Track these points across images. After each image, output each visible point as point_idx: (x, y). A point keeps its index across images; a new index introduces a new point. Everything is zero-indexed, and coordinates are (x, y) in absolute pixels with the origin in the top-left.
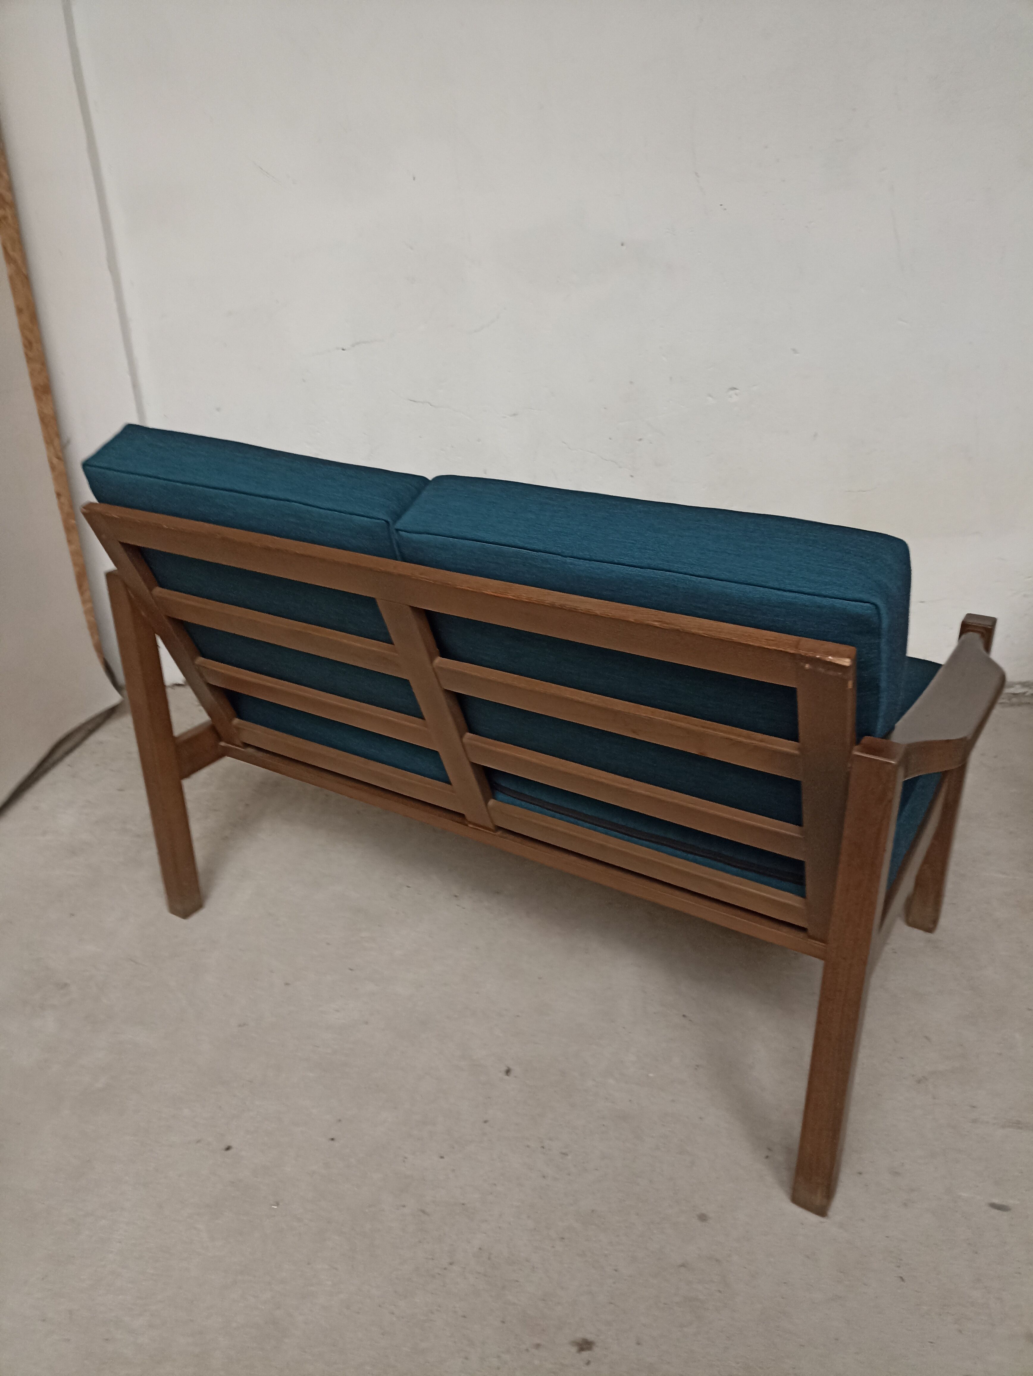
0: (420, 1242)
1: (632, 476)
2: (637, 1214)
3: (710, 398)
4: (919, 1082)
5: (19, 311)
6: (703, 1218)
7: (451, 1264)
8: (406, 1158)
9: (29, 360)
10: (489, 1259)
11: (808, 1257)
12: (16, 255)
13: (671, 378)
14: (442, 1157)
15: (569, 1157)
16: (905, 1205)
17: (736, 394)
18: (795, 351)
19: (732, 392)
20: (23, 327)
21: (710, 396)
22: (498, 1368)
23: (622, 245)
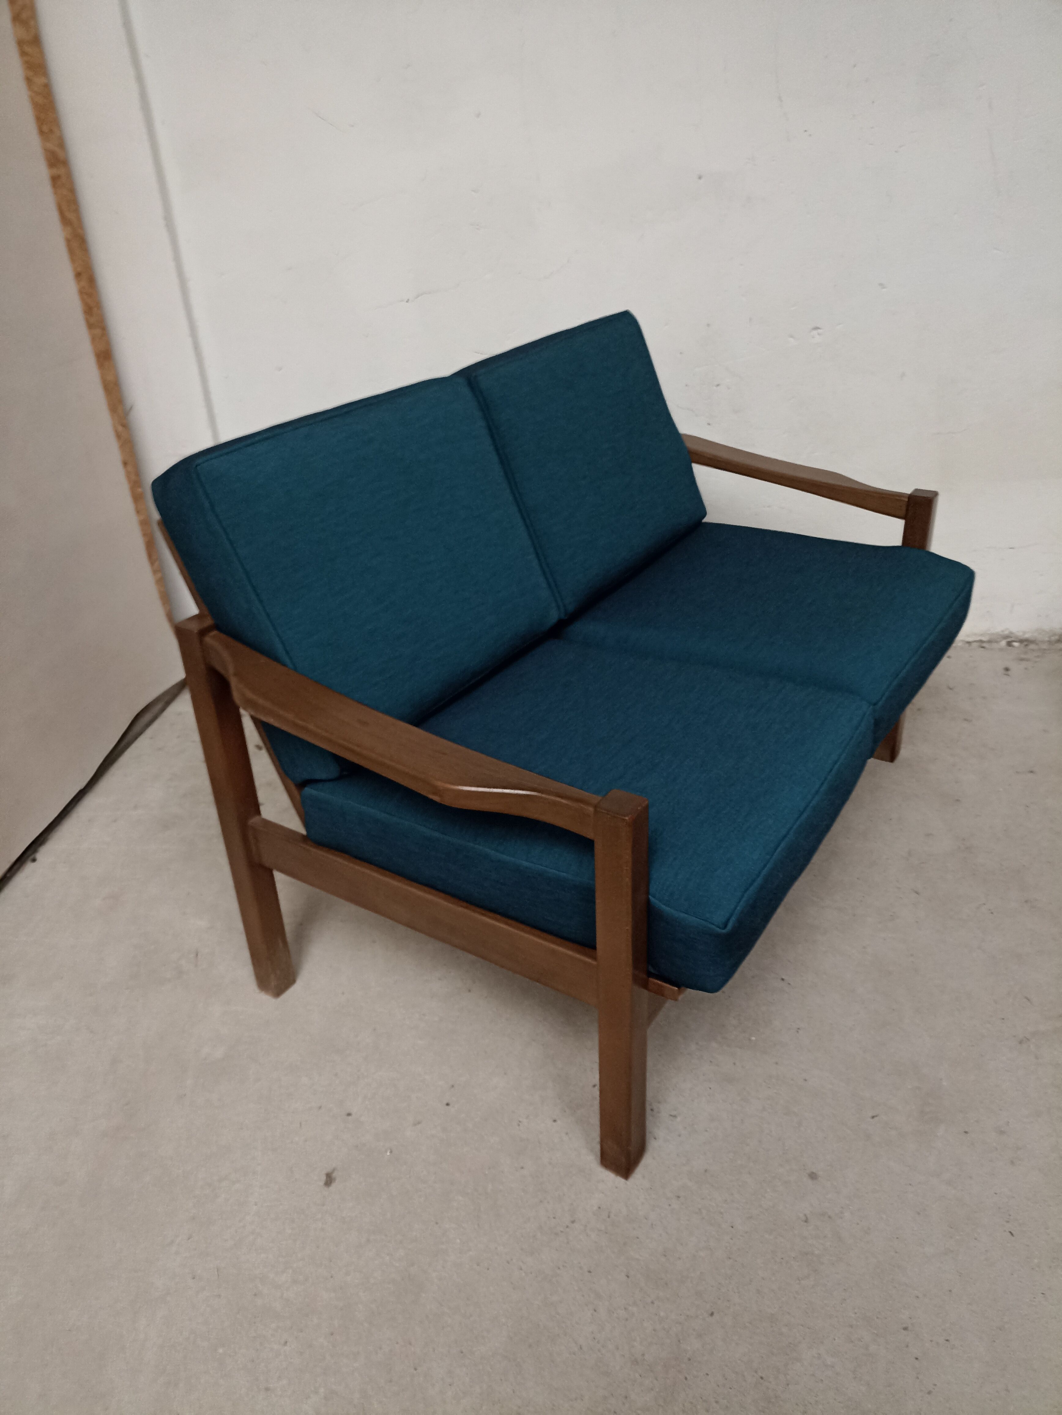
0: (541, 1202)
1: (709, 424)
2: (750, 1173)
3: (791, 339)
4: (1021, 1042)
5: (78, 275)
6: (813, 1176)
7: (573, 1222)
8: (520, 1122)
9: (90, 326)
10: (609, 1217)
11: (919, 1214)
12: (71, 216)
13: (750, 319)
14: (555, 1121)
15: (679, 1119)
16: (1012, 1163)
17: (819, 334)
18: (882, 285)
19: (815, 332)
20: (82, 292)
21: (792, 337)
22: (627, 1320)
23: (700, 178)
